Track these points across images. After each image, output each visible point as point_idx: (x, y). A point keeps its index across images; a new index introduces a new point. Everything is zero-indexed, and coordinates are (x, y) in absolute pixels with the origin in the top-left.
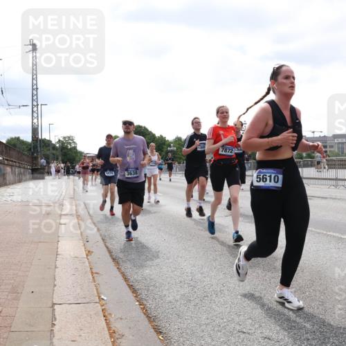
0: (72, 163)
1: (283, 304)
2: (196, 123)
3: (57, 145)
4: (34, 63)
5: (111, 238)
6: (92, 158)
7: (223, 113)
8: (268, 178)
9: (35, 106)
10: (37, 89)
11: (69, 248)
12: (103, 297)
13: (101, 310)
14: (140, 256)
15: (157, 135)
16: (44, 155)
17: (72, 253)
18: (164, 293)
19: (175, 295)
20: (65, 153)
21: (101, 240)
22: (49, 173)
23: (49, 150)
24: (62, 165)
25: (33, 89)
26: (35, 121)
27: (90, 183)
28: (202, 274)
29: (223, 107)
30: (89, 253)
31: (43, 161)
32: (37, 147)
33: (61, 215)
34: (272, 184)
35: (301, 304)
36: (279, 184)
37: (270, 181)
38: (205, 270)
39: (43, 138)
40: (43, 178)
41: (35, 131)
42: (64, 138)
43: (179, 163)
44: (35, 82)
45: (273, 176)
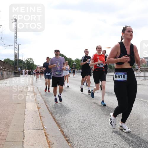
0: (32, 70)
1: (122, 130)
2: (86, 52)
3: (26, 62)
4: (16, 27)
5: (48, 102)
6: (41, 68)
7: (99, 49)
8: (120, 76)
9: (16, 45)
10: (17, 38)
11: (30, 106)
12: (45, 127)
13: (44, 133)
14: (61, 110)
15: (68, 58)
16: (20, 66)
17: (32, 108)
18: (71, 125)
19: (76, 126)
20: (29, 65)
21: (44, 103)
22: (22, 74)
23: (22, 64)
24: (28, 71)
25: (15, 38)
26: (16, 52)
27: (39, 78)
28: (87, 117)
29: (99, 46)
30: (39, 108)
31: (19, 69)
32: (17, 63)
33: (27, 92)
34: (122, 79)
35: (130, 130)
36: (126, 79)
37: (121, 78)
38: (89, 115)
39: (19, 59)
40: (19, 76)
41: (16, 56)
42: (28, 59)
43: (78, 70)
44: (16, 35)
45: (123, 75)
